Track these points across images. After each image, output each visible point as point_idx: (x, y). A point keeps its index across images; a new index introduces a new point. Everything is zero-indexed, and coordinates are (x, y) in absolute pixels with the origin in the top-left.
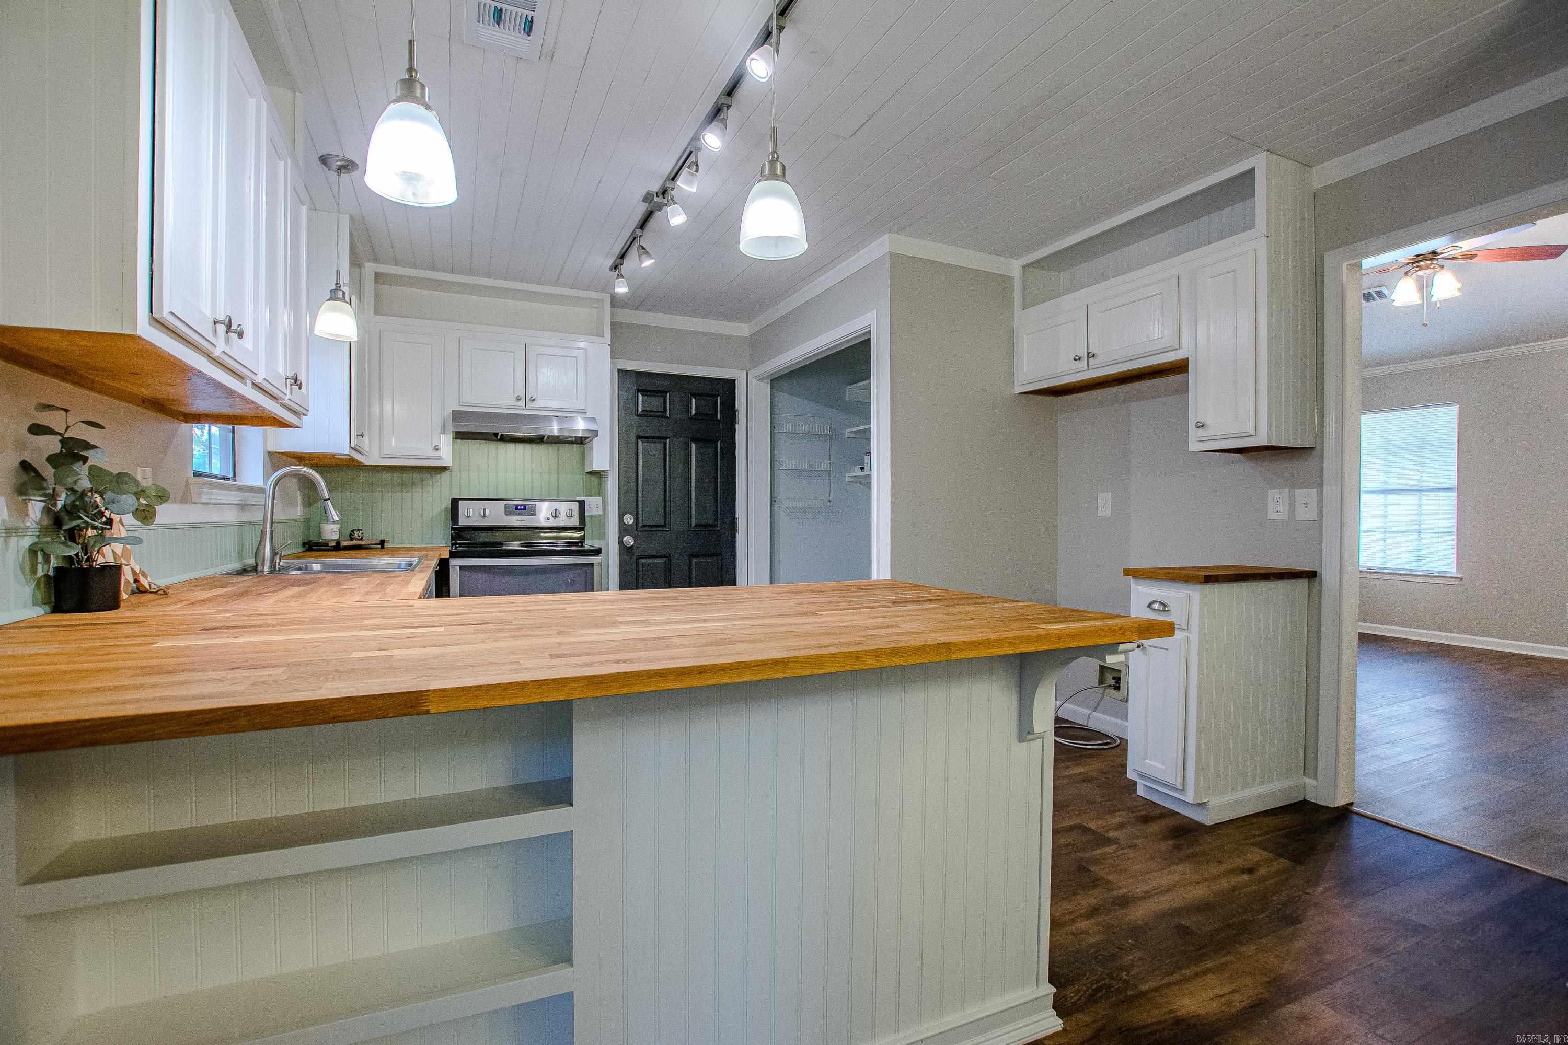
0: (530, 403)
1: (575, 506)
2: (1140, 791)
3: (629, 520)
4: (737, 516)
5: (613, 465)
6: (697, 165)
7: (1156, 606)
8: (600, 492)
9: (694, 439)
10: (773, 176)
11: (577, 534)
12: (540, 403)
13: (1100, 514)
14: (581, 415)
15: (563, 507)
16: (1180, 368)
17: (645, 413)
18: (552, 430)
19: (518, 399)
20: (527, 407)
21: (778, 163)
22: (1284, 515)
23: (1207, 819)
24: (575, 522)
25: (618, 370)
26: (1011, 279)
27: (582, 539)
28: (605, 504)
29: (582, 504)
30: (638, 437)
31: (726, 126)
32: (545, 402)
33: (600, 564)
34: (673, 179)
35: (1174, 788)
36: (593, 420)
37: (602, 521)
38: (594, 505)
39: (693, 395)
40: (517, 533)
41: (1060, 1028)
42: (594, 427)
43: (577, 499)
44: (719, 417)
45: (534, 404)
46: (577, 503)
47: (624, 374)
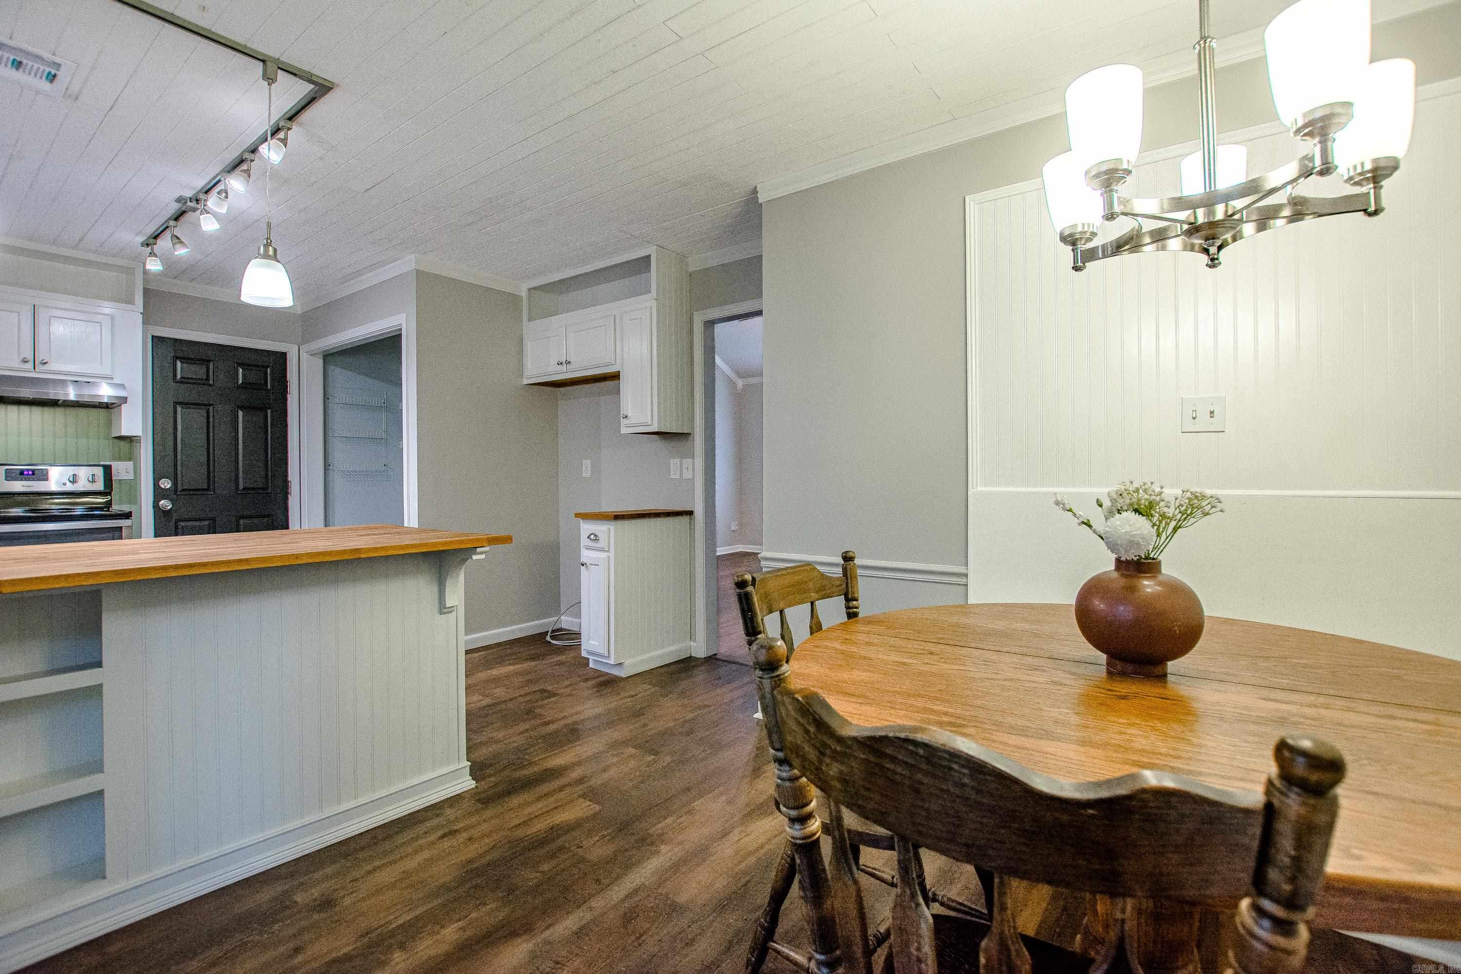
0: (41, 366)
1: (99, 472)
2: (591, 665)
3: (166, 484)
4: (289, 480)
5: (147, 432)
6: (227, 193)
7: (592, 537)
8: (131, 456)
9: (241, 408)
10: (266, 256)
11: (100, 500)
12: (54, 366)
13: (584, 475)
14: (106, 381)
15: (83, 473)
16: (615, 376)
17: (184, 380)
18: (67, 395)
19: (25, 361)
20: (37, 370)
21: (271, 248)
22: (678, 476)
23: (622, 673)
24: (99, 486)
25: (153, 336)
26: (521, 296)
27: (109, 504)
28: (137, 470)
29: (108, 470)
30: (176, 403)
31: (249, 177)
32: (58, 366)
33: (130, 527)
34: (207, 192)
35: (602, 656)
36: (122, 386)
37: (133, 486)
38: (122, 470)
39: (239, 364)
40: (20, 498)
41: (473, 786)
42: (123, 394)
43: (102, 463)
44: (269, 387)
45: (46, 367)
46: (102, 468)
47: (158, 341)
